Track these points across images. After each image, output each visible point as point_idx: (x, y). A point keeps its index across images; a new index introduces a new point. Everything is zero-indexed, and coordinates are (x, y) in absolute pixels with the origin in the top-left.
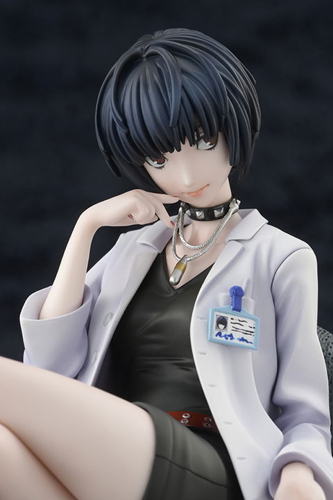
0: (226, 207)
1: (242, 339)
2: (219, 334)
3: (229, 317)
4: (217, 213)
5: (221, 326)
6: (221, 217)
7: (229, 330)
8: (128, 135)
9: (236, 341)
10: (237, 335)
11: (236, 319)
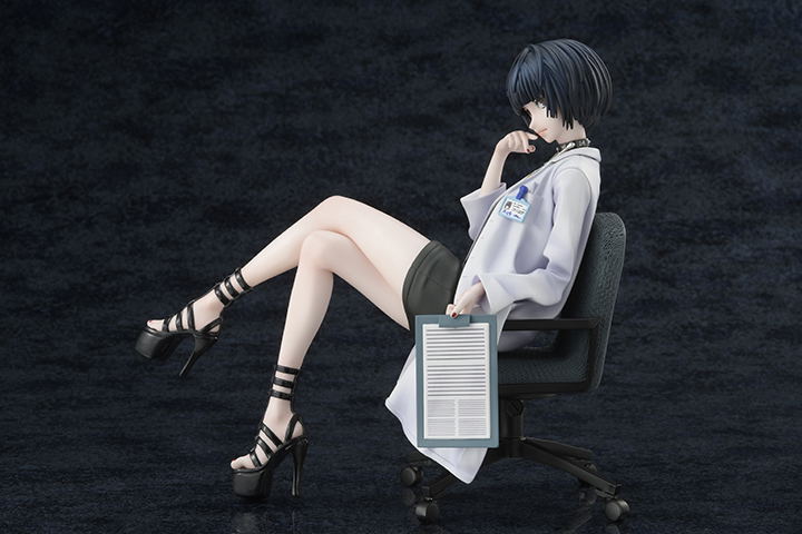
5: (506, 205)
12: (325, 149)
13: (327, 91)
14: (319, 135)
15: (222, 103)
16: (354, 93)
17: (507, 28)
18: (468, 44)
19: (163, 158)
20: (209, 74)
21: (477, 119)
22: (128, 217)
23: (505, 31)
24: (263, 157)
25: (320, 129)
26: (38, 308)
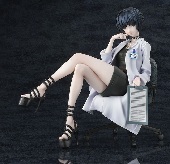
0: (137, 37)
1: (135, 57)
2: (131, 57)
3: (133, 54)
4: (135, 38)
5: (131, 55)
6: (136, 39)
7: (133, 56)
8: (119, 24)
9: (134, 58)
10: (134, 57)
11: (134, 54)
12: (104, 41)
13: (105, 24)
14: (102, 37)
15: (73, 28)
16: (113, 25)
17: (159, 5)
18: (148, 10)
19: (55, 44)
20: (68, 18)
21: (151, 33)
22: (45, 61)
23: (159, 6)
24: (86, 44)
25: (102, 35)
26: (19, 88)
